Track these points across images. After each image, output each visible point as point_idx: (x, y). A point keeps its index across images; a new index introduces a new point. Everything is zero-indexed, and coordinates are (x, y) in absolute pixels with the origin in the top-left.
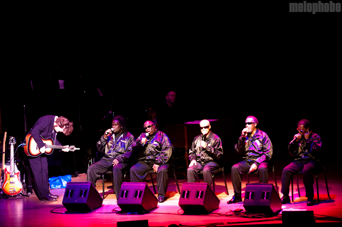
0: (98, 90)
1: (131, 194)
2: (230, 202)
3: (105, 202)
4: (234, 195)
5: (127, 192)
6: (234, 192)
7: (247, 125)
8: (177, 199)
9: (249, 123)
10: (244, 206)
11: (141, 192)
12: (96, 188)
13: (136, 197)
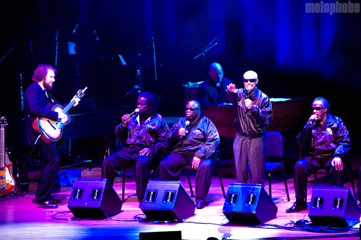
0: (121, 57)
1: (160, 196)
2: (290, 211)
3: (125, 207)
4: (295, 201)
5: (155, 193)
6: (296, 197)
7: (315, 111)
8: (220, 205)
9: (318, 109)
10: (309, 216)
11: (173, 194)
12: (113, 187)
13: (166, 200)
